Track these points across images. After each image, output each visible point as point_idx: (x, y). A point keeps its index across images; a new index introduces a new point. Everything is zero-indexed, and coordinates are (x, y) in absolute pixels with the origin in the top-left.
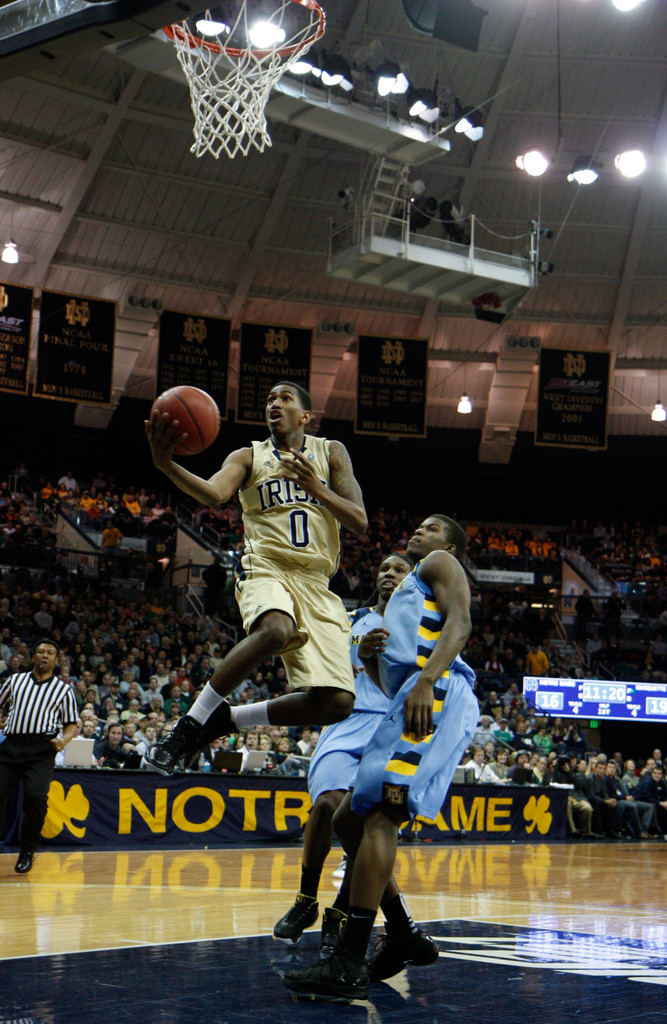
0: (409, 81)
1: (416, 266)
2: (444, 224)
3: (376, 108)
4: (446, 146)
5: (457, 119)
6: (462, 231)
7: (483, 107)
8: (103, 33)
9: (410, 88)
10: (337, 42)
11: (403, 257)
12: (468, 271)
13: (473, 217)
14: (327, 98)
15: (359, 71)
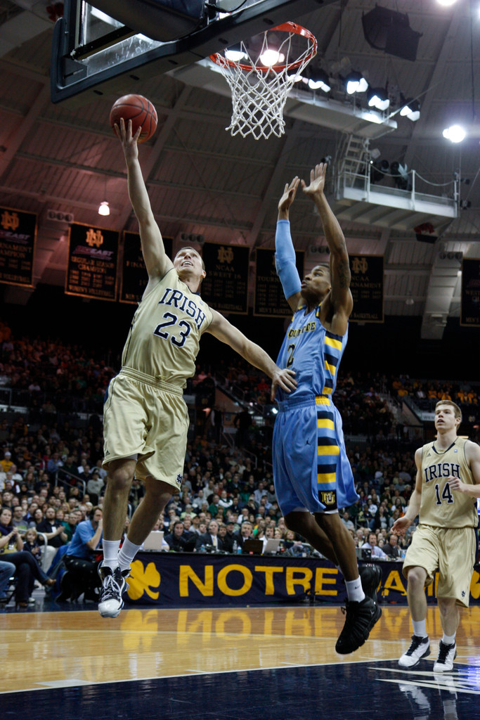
0: (368, 83)
1: (375, 206)
2: (394, 178)
3: (346, 102)
4: (394, 125)
5: (402, 106)
6: (406, 182)
7: (420, 98)
8: (171, 61)
9: (369, 88)
10: (319, 60)
11: (366, 201)
12: (411, 209)
13: (414, 172)
14: (313, 97)
15: (334, 78)
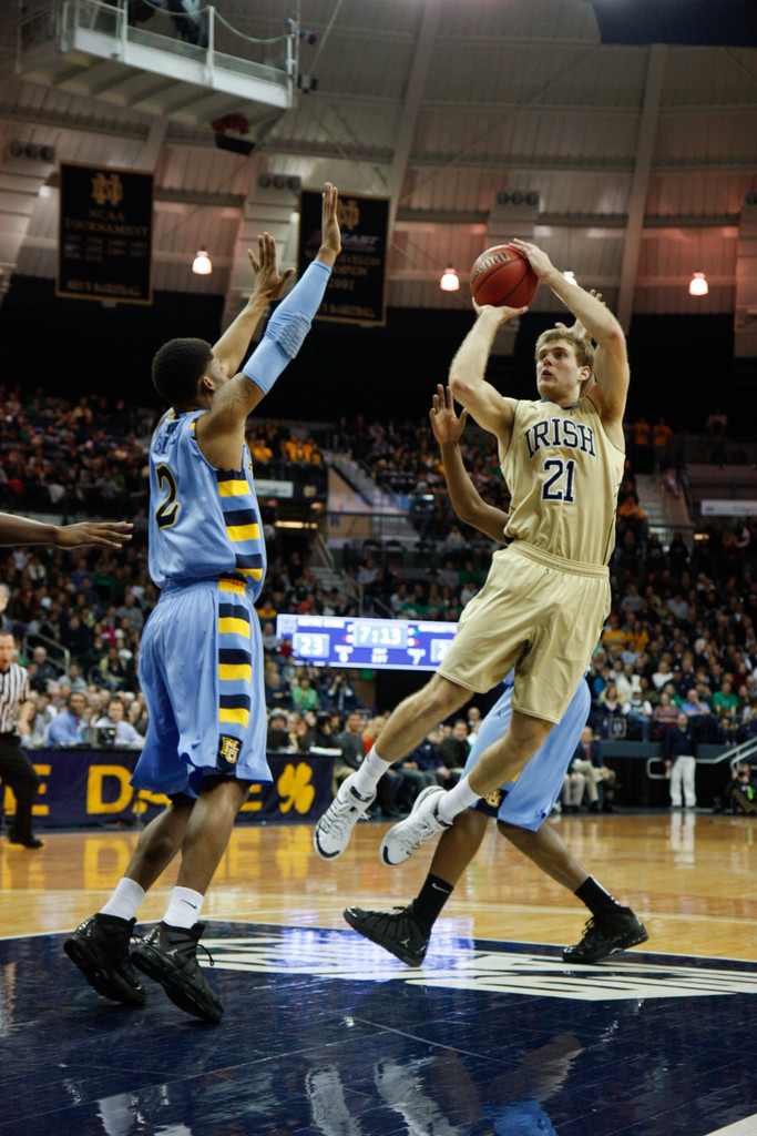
1: (136, 72)
2: (174, 18)
6: (197, 28)
11: (119, 59)
12: (206, 83)
13: (212, 10)
